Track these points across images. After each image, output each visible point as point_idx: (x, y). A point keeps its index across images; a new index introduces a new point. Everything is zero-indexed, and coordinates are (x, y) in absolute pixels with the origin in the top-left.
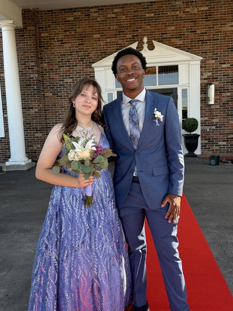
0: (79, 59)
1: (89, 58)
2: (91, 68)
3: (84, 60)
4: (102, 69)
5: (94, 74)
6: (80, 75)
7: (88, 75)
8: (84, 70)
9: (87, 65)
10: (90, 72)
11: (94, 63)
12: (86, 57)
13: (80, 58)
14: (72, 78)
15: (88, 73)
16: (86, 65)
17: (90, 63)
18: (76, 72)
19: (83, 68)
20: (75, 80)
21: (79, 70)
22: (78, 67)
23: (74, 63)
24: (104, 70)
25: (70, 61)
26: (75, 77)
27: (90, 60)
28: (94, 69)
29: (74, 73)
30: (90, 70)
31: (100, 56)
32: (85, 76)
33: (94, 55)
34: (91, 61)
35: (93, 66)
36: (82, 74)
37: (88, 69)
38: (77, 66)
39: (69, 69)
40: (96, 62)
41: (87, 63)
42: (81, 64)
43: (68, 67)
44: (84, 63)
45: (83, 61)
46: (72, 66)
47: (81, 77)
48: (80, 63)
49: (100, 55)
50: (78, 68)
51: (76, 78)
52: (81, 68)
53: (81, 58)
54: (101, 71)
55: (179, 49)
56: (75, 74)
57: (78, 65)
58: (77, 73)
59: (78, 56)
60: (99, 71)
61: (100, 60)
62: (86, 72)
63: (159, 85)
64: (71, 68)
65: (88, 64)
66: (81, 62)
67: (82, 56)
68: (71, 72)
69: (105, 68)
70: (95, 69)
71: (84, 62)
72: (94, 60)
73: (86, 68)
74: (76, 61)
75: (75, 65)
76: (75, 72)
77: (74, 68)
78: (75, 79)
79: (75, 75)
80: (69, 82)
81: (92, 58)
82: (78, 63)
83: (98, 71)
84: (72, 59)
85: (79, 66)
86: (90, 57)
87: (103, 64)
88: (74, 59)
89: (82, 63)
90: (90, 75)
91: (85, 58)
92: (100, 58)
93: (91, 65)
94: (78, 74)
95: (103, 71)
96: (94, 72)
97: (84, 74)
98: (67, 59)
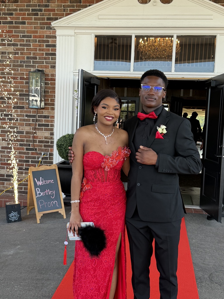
0: (29, 10)
1: (49, 10)
2: (51, 29)
3: (39, 13)
4: (71, 32)
5: (56, 40)
6: (29, 41)
7: (44, 41)
8: (37, 32)
9: (43, 24)
10: (48, 37)
11: (57, 19)
12: (43, 8)
13: (31, 8)
14: (14, 45)
15: (45, 39)
16: (41, 24)
17: (48, 19)
18: (22, 34)
19: (35, 28)
20: (19, 49)
21: (28, 32)
22: (26, 25)
23: (21, 17)
24: (73, 34)
25: (12, 14)
26: (19, 43)
27: (49, 15)
28: (55, 32)
29: (18, 36)
30: (48, 33)
31: (69, 9)
32: (37, 43)
33: (58, 6)
34: (52, 16)
35: (53, 25)
36: (32, 39)
37: (45, 30)
38: (24, 23)
39: (10, 27)
40: (60, 18)
41: (43, 19)
42: (33, 21)
43: (8, 25)
44: (39, 19)
45: (37, 15)
46: (16, 23)
47: (31, 44)
48: (31, 19)
49: (69, 6)
50: (26, 28)
51: (21, 45)
52: (31, 28)
53: (33, 10)
54: (68, 36)
55: (221, 5)
56: (20, 38)
57: (26, 21)
58: (24, 36)
59: (27, 6)
60: (65, 36)
61: (67, 15)
62: (40, 37)
63: (175, 71)
64: (14, 27)
65: (46, 21)
66: (33, 17)
67: (36, 6)
68: (14, 34)
69: (76, 31)
70: (58, 33)
71: (39, 16)
72: (56, 14)
73: (41, 28)
74: (24, 14)
75: (21, 21)
76: (20, 34)
77: (18, 27)
78: (19, 47)
79: (20, 41)
80: (7, 51)
81: (54, 10)
82: (27, 19)
83: (63, 36)
84: (16, 10)
85: (28, 23)
86: (50, 8)
87: (73, 23)
88: (20, 10)
89: (35, 19)
90: (48, 41)
91: (41, 10)
92: (69, 12)
93: (50, 24)
94: (25, 39)
95: (71, 36)
96: (55, 37)
97: (38, 39)
98: (8, 10)
